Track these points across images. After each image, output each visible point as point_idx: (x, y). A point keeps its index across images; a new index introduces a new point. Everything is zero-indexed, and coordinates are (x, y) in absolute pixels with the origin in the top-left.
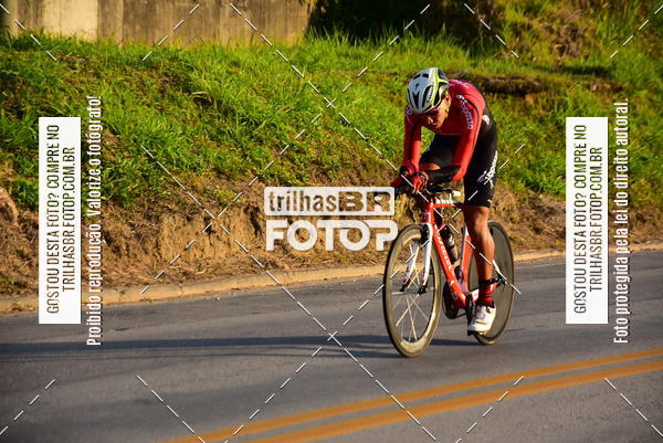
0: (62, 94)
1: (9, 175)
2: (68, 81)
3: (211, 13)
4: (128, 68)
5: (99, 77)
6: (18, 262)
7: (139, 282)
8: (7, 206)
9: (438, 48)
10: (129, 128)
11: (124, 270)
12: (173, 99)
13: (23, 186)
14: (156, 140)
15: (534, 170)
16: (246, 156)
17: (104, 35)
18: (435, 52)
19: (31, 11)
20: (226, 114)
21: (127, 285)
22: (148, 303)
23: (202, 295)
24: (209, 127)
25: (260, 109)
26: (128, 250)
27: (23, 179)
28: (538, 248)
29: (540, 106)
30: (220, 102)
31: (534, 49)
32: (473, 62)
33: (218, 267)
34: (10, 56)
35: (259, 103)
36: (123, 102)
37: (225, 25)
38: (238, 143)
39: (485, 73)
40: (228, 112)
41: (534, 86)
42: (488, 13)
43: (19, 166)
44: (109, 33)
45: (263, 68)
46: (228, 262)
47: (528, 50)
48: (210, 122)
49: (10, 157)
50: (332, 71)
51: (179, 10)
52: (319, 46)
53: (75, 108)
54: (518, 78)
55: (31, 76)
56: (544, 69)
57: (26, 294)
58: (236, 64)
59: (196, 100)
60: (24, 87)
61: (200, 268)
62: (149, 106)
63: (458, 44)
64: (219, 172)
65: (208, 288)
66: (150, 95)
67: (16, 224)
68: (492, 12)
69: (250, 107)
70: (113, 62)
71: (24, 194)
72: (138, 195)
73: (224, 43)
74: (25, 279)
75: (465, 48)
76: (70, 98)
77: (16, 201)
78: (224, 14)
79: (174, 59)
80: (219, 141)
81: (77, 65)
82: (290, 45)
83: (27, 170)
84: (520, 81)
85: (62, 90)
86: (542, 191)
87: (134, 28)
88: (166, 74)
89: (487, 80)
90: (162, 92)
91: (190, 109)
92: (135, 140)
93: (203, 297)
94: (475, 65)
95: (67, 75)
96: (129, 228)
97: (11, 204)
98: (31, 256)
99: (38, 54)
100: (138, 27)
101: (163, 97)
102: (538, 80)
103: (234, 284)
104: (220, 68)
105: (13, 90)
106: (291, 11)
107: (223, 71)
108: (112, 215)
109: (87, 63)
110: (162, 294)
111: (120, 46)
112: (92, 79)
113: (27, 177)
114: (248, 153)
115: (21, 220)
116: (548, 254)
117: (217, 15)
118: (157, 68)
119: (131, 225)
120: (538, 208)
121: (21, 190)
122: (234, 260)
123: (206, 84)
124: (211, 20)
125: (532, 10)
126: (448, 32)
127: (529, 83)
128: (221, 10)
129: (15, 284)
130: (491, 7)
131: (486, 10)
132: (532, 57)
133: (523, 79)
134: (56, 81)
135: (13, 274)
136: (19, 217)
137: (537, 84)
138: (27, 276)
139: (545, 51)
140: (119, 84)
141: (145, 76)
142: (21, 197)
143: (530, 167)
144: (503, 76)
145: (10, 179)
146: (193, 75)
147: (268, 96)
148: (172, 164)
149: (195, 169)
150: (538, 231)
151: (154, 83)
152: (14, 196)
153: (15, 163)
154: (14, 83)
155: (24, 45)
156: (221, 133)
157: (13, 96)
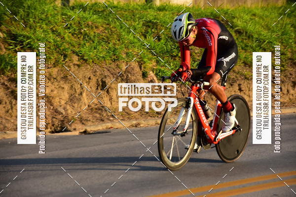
1: (155, 66)
8: (153, 79)
13: (160, 70)
17: (196, 4)
20: (249, 37)
24: (241, 44)
25: (265, 35)
27: (160, 68)
30: (246, 33)
34: (156, 14)
35: (264, 32)
40: (250, 37)
43: (158, 62)
44: (198, 3)
45: (267, 17)
48: (242, 42)
49: (155, 58)
55: (164, 22)
58: (254, 15)
59: (236, 32)
64: (246, 64)
69: (260, 34)
71: (160, 74)
73: (249, 6)
77: (157, 77)
79: (226, 13)
80: (245, 50)
82: (280, 6)
83: (162, 64)
97: (155, 78)
99: (167, 13)
104: (247, 17)
105: (156, 29)
107: (248, 18)
111: (203, 8)
113: (162, 66)
121: (159, 72)
123: (240, 24)
142: (159, 75)
145: (155, 68)
146: (235, 20)
147: (269, 29)
152: (156, 75)
153: (157, 60)
154: (157, 26)
155: (161, 9)
156: (247, 46)
157: (156, 31)
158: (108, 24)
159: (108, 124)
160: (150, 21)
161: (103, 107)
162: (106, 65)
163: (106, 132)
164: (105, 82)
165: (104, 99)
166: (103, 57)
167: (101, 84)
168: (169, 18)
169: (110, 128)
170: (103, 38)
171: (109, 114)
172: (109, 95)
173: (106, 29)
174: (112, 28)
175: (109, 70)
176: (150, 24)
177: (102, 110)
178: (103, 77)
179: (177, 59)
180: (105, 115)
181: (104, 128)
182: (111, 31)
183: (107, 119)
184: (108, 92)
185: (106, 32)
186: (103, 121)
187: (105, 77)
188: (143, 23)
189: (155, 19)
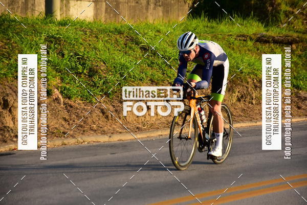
0: (81, 46)
1: (59, 83)
2: (83, 40)
3: (144, 8)
4: (110, 34)
5: (97, 38)
6: (63, 123)
7: (117, 132)
8: (58, 97)
9: (250, 23)
10: (112, 61)
11: (110, 126)
12: (130, 48)
13: (65, 88)
14: (123, 66)
15: (297, 80)
16: (164, 74)
17: (97, 19)
18: (248, 25)
19: (64, 8)
21: (112, 133)
22: (122, 142)
23: (145, 138)
24: (147, 60)
25: (170, 52)
26: (112, 117)
27: (65, 85)
28: (300, 116)
29: (299, 50)
31: (295, 23)
32: (266, 29)
33: (152, 125)
34: (58, 29)
35: (170, 49)
36: (109, 49)
37: (151, 13)
38: (160, 68)
39: (273, 35)
40: (154, 53)
41: (296, 40)
42: (273, 6)
43: (63, 79)
44: (99, 18)
46: (157, 123)
47: (292, 24)
48: (148, 58)
49: (59, 75)
50: (202, 34)
51: (130, 7)
52: (194, 23)
53: (87, 53)
54: (288, 36)
55: (68, 37)
56: (300, 32)
57: (67, 137)
58: (159, 31)
59: (141, 48)
60: (65, 43)
61: (144, 126)
62: (120, 51)
63: (259, 20)
64: (152, 81)
65: (148, 134)
66: (120, 46)
67: (62, 105)
68: (275, 6)
69: (166, 51)
70: (103, 31)
71: (66, 91)
72: (116, 92)
74: (66, 131)
75: (262, 23)
76: (85, 48)
77: (62, 95)
78: (150, 8)
80: (151, 67)
81: (88, 33)
83: (67, 81)
84: (290, 38)
85: (81, 44)
86: (301, 90)
87: (110, 15)
88: (127, 37)
89: (274, 37)
90: (125, 44)
91: (139, 52)
92: (114, 67)
93: (146, 139)
94: (268, 31)
95: (83, 37)
96: (112, 107)
97: (60, 96)
98: (69, 120)
100: (112, 15)
101: (126, 47)
102: (298, 37)
103: (160, 133)
104: (151, 34)
105: (60, 44)
106: (181, 6)
107: (153, 35)
108: (104, 101)
109: (92, 31)
110: (128, 137)
112: (94, 39)
113: (67, 84)
114: (165, 72)
115: (65, 104)
116: (304, 119)
117: (147, 9)
118: (123, 34)
119: (113, 106)
120: (299, 97)
121: (64, 90)
122: (159, 122)
123: (145, 41)
124: (145, 11)
125: (293, 5)
126: (254, 15)
127: (294, 39)
128: (149, 6)
129: (63, 133)
130: (274, 3)
131: (272, 5)
132: (294, 27)
133: (291, 37)
134: (79, 40)
135: (61, 128)
136: (64, 102)
137: (297, 39)
138: (68, 129)
139: (300, 24)
140: (107, 41)
141: (118, 37)
142: (64, 93)
143: (295, 78)
144: (281, 35)
145: (60, 85)
146: (140, 37)
148: (131, 77)
149: (141, 80)
150: (299, 108)
151: (122, 41)
152: (61, 92)
153: (61, 77)
154: (60, 41)
155: (63, 24)
156: (153, 63)
157: (59, 47)
158: (8, 39)
159: (11, 145)
160: (53, 37)
161: (5, 127)
162: (8, 82)
163: (10, 154)
164: (7, 101)
165: (6, 118)
166: (4, 74)
167: (2, 102)
168: (72, 34)
169: (13, 150)
170: (4, 54)
171: (12, 135)
172: (11, 114)
173: (6, 44)
174: (13, 43)
175: (11, 88)
176: (52, 39)
177: (4, 130)
178: (5, 95)
179: (83, 76)
180: (7, 136)
181: (7, 149)
182: (12, 46)
183: (10, 140)
184: (10, 111)
185: (7, 47)
186: (6, 142)
187: (7, 95)
188: (45, 39)
189: (57, 34)
